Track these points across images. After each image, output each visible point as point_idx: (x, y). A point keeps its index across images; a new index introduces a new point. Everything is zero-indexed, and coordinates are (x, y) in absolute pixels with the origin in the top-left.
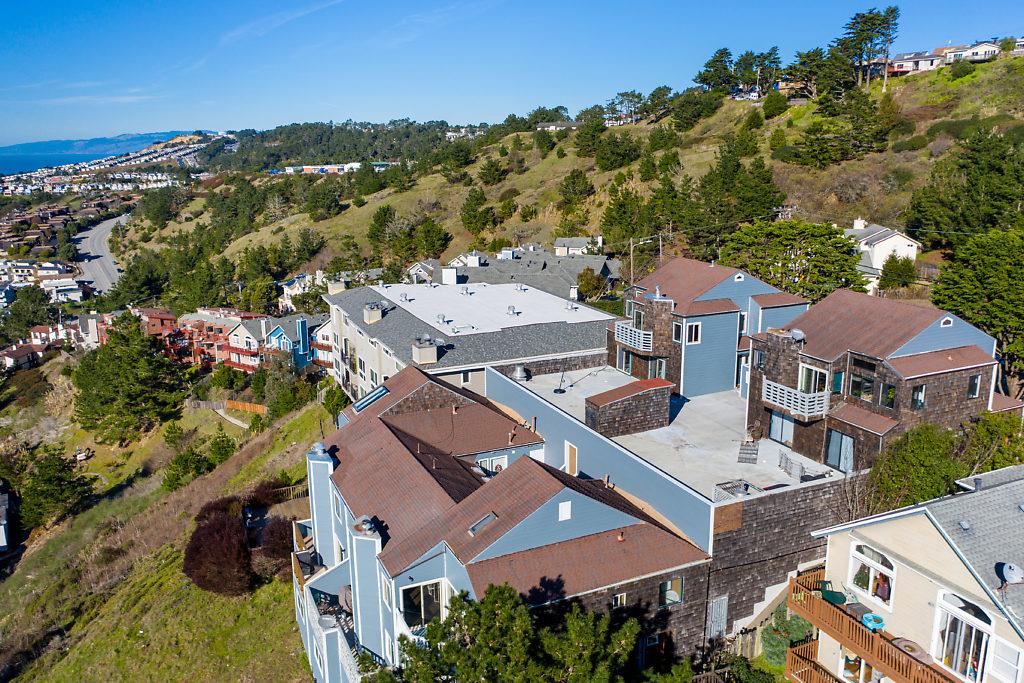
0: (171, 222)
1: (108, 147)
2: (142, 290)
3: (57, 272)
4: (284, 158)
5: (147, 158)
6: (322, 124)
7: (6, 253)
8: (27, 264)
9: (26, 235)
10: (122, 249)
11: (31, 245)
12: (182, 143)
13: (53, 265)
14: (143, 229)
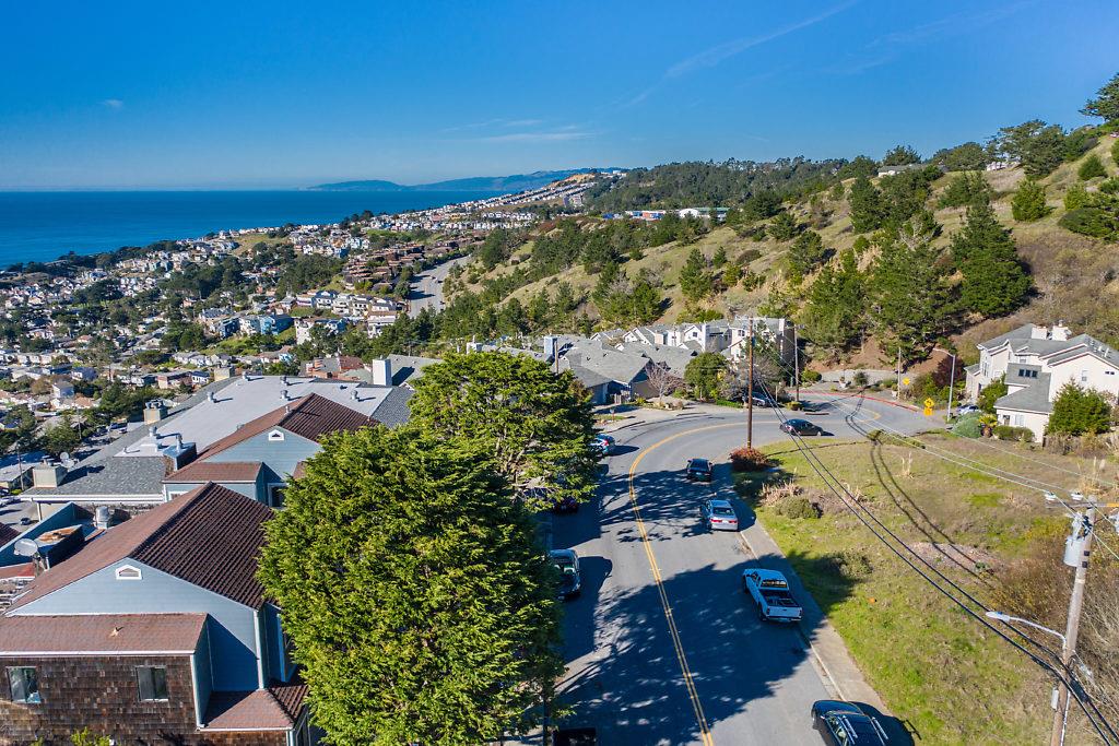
0: (500, 265)
1: (524, 184)
3: (387, 308)
4: (654, 199)
5: (537, 196)
6: (700, 164)
7: (354, 288)
8: (365, 300)
9: (376, 271)
10: (452, 289)
11: (374, 282)
12: (575, 181)
13: (385, 302)
14: (475, 270)
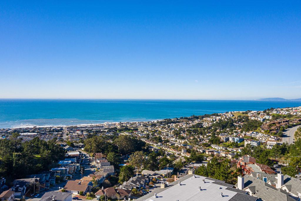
2: (279, 151)
3: (274, 139)
7: (264, 132)
8: (267, 136)
10: (298, 135)
11: (271, 130)
13: (273, 137)
